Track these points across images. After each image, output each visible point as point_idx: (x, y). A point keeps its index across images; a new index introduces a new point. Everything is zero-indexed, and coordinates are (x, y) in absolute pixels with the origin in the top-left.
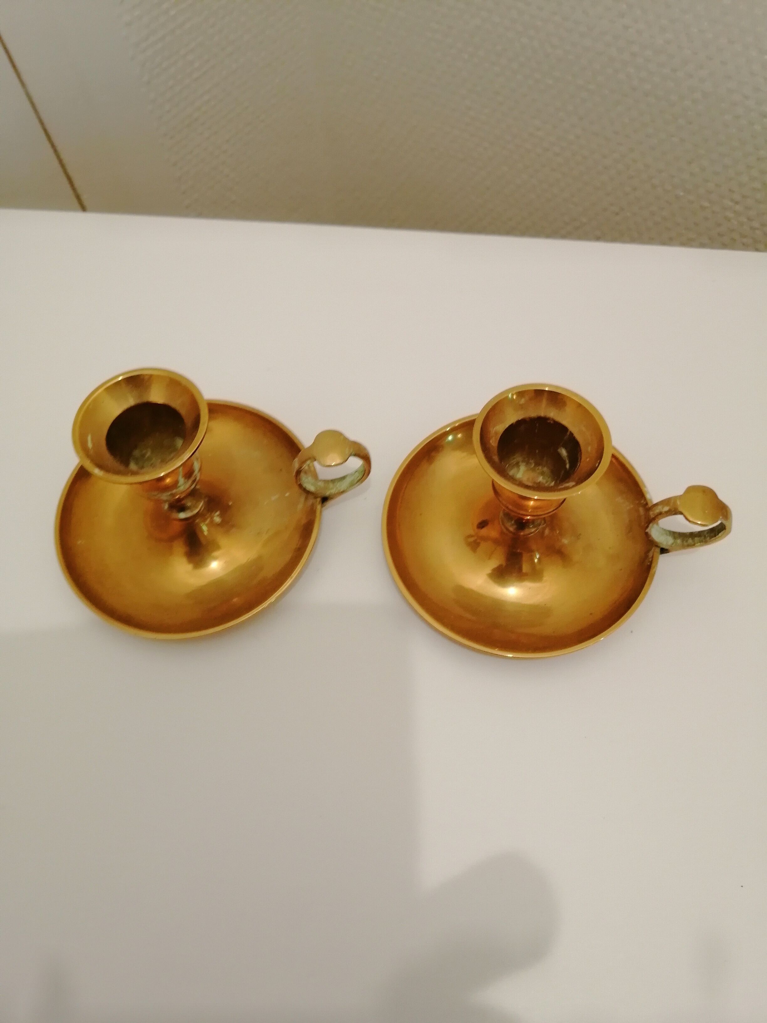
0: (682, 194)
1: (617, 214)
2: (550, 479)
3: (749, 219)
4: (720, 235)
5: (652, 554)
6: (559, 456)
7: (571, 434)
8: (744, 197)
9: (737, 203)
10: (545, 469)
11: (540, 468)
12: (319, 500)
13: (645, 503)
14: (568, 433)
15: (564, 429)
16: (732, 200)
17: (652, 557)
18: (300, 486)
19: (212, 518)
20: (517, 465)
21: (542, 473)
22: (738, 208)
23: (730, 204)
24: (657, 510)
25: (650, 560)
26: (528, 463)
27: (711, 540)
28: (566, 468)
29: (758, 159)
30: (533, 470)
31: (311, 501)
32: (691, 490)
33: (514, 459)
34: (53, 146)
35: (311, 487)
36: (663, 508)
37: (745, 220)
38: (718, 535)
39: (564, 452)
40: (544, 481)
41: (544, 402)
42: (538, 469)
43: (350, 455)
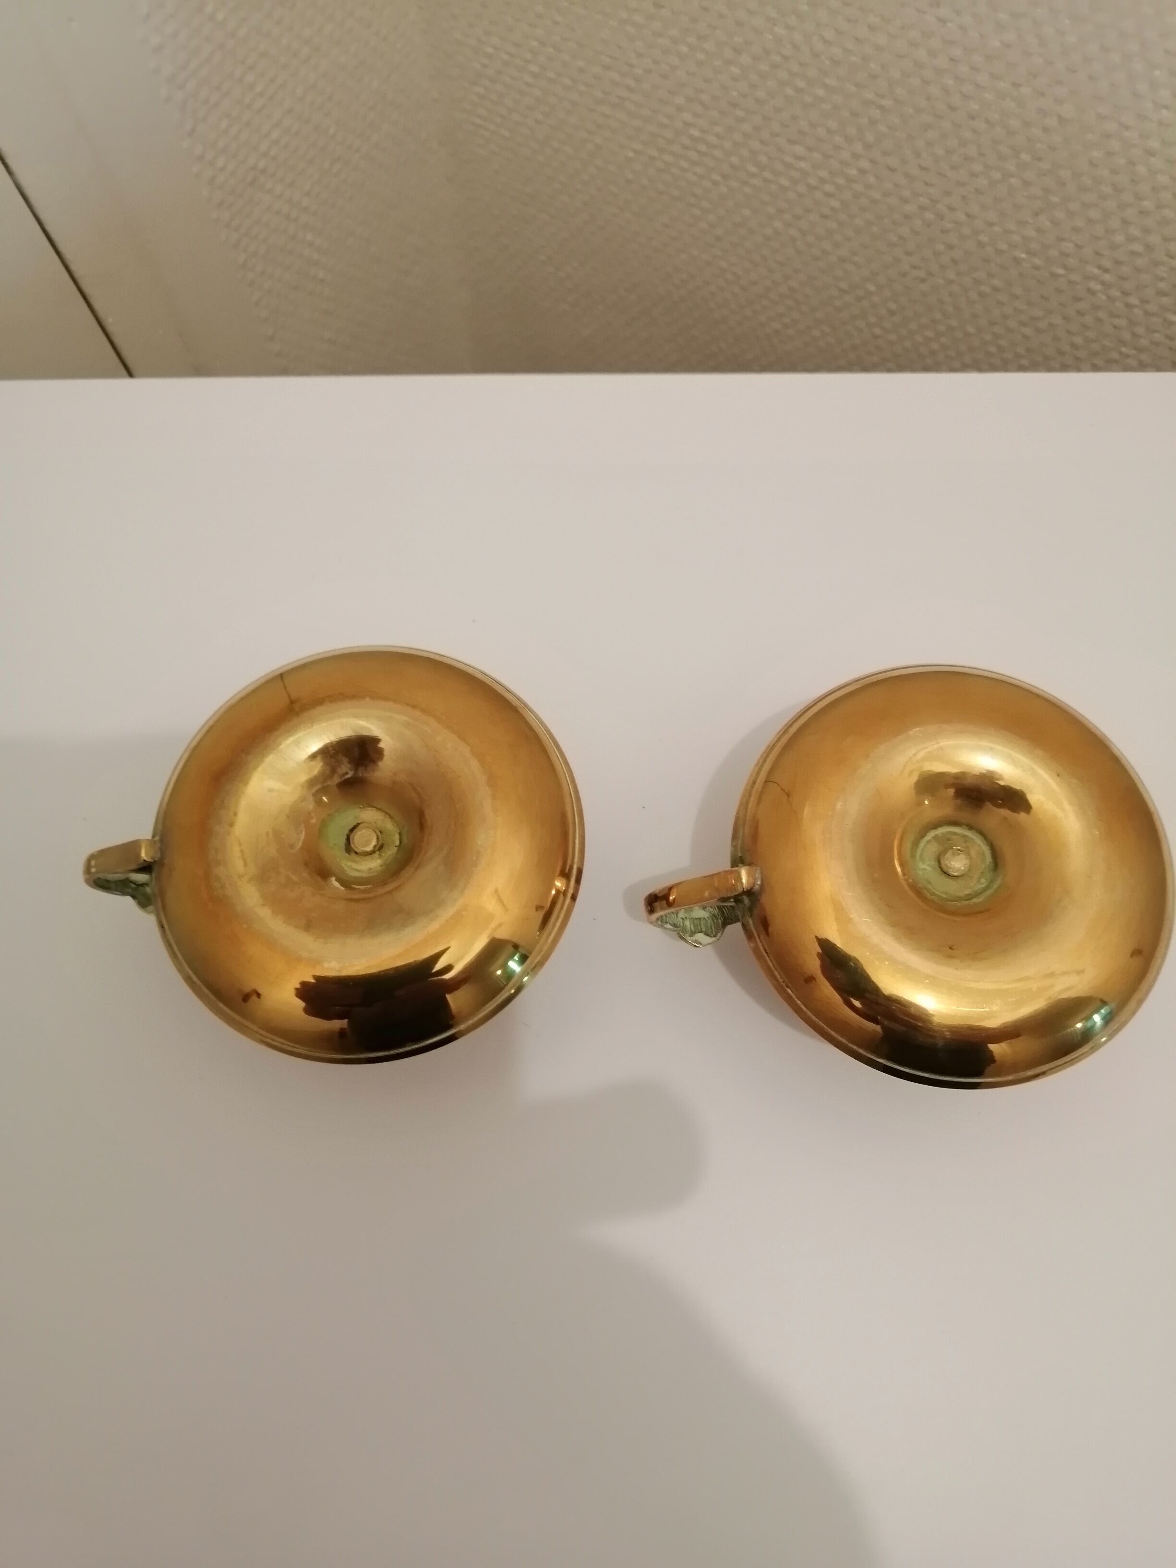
0: (1023, 256)
1: (923, 280)
3: (1125, 293)
4: (1080, 313)
8: (1118, 262)
9: (1106, 271)
16: (1099, 267)
22: (1107, 277)
23: (1096, 271)
29: (1141, 212)
37: (1118, 294)
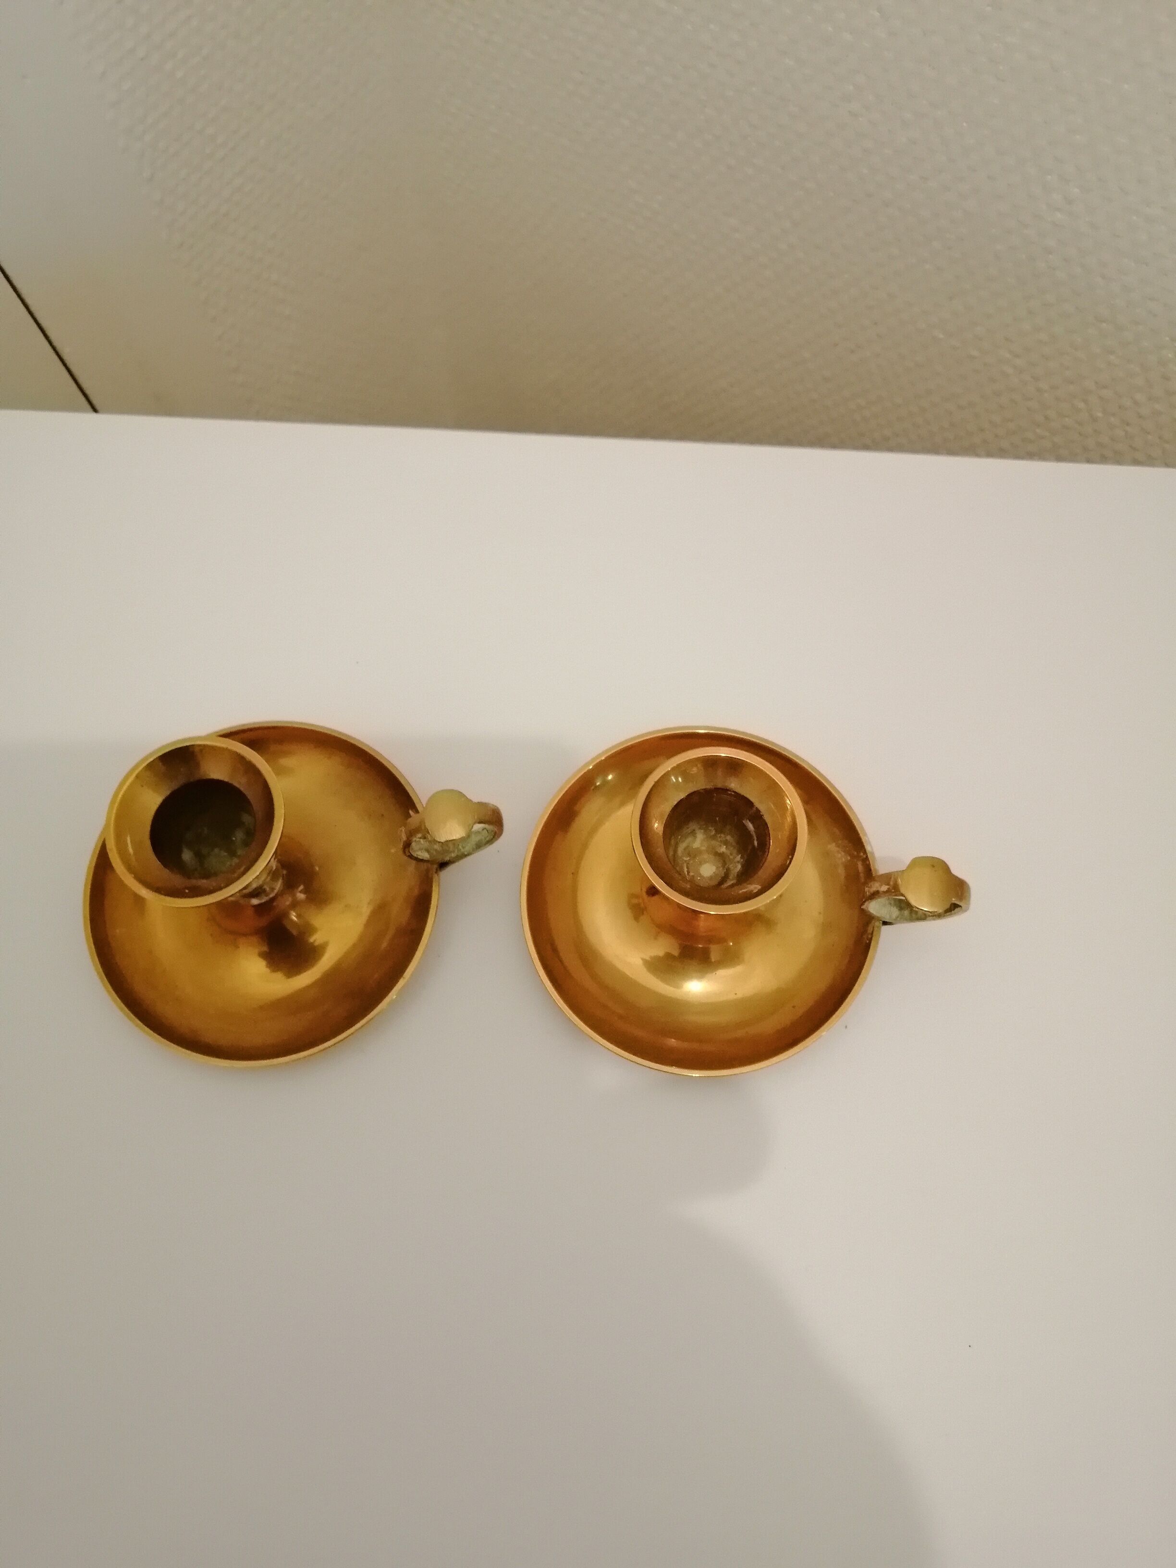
2: (735, 851)
5: (871, 930)
6: (745, 828)
7: (758, 811)
10: (729, 838)
11: (723, 835)
12: (435, 866)
13: (865, 856)
14: (754, 809)
15: (750, 804)
17: (872, 934)
18: (411, 857)
19: (294, 896)
20: (693, 833)
21: (726, 843)
24: (875, 886)
25: (870, 936)
26: (706, 830)
27: (945, 914)
28: (754, 846)
30: (713, 837)
31: (424, 866)
32: (917, 862)
33: (688, 828)
34: (54, 349)
35: (425, 856)
36: (881, 886)
38: (954, 910)
39: (750, 826)
40: (728, 852)
41: (720, 772)
42: (720, 837)
43: (475, 823)
